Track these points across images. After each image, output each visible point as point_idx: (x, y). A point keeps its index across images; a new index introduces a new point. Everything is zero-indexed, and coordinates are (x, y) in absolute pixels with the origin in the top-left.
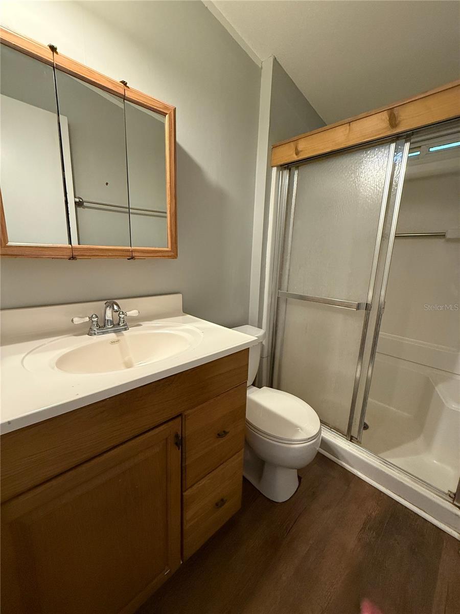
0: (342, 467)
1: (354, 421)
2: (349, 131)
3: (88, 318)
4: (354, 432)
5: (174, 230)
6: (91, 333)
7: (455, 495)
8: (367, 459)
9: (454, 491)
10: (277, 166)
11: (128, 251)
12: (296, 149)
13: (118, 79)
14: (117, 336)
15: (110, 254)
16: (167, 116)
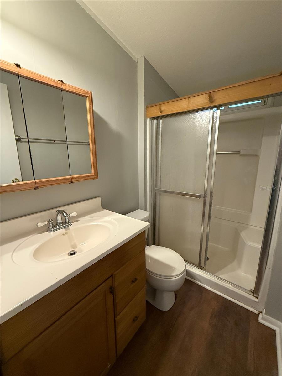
0: (197, 284)
1: (201, 258)
2: (189, 102)
3: (47, 222)
4: (202, 265)
5: (95, 163)
6: (49, 231)
7: (254, 291)
8: (210, 278)
9: (253, 289)
10: (150, 118)
11: (69, 179)
12: (160, 109)
13: (57, 79)
14: (66, 230)
15: (59, 182)
16: (88, 98)
